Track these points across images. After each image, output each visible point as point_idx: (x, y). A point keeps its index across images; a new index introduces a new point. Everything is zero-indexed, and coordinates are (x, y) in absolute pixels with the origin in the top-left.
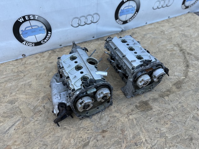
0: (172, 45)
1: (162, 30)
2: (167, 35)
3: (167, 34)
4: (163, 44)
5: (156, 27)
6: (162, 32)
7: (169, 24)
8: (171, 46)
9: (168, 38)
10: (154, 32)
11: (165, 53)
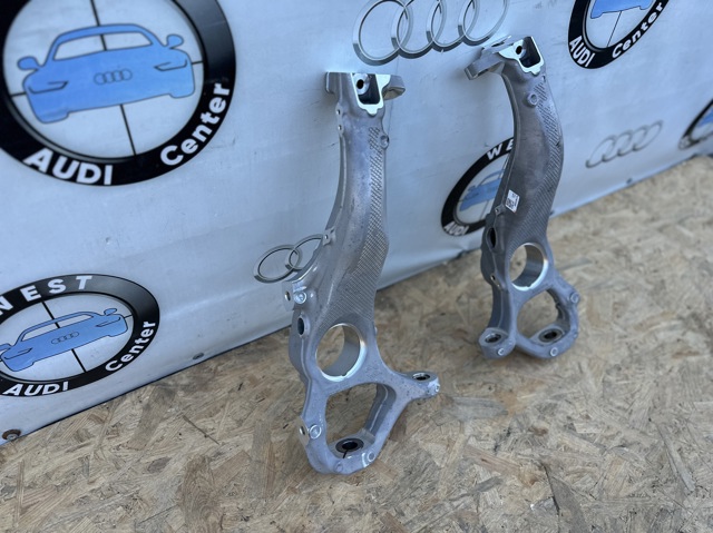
0: (674, 323)
1: (617, 245)
2: (641, 268)
3: (641, 264)
4: (640, 320)
5: (592, 229)
6: (618, 252)
7: (635, 212)
8: (672, 328)
9: (650, 287)
10: (588, 257)
11: (657, 368)
